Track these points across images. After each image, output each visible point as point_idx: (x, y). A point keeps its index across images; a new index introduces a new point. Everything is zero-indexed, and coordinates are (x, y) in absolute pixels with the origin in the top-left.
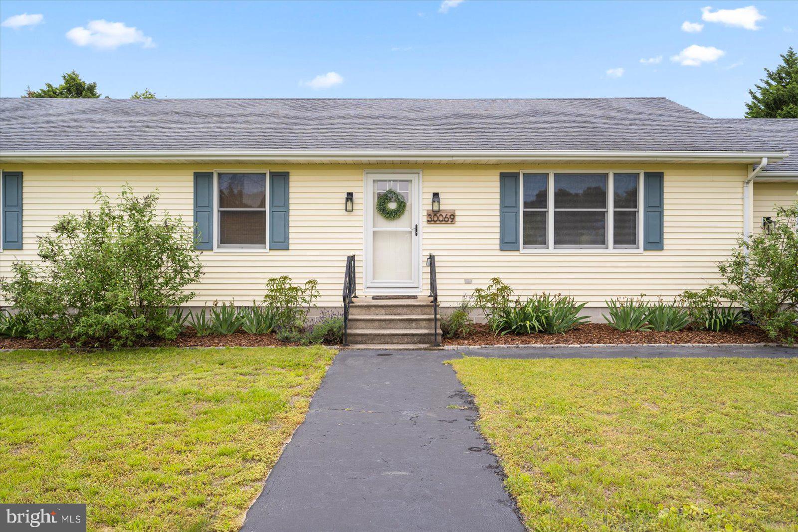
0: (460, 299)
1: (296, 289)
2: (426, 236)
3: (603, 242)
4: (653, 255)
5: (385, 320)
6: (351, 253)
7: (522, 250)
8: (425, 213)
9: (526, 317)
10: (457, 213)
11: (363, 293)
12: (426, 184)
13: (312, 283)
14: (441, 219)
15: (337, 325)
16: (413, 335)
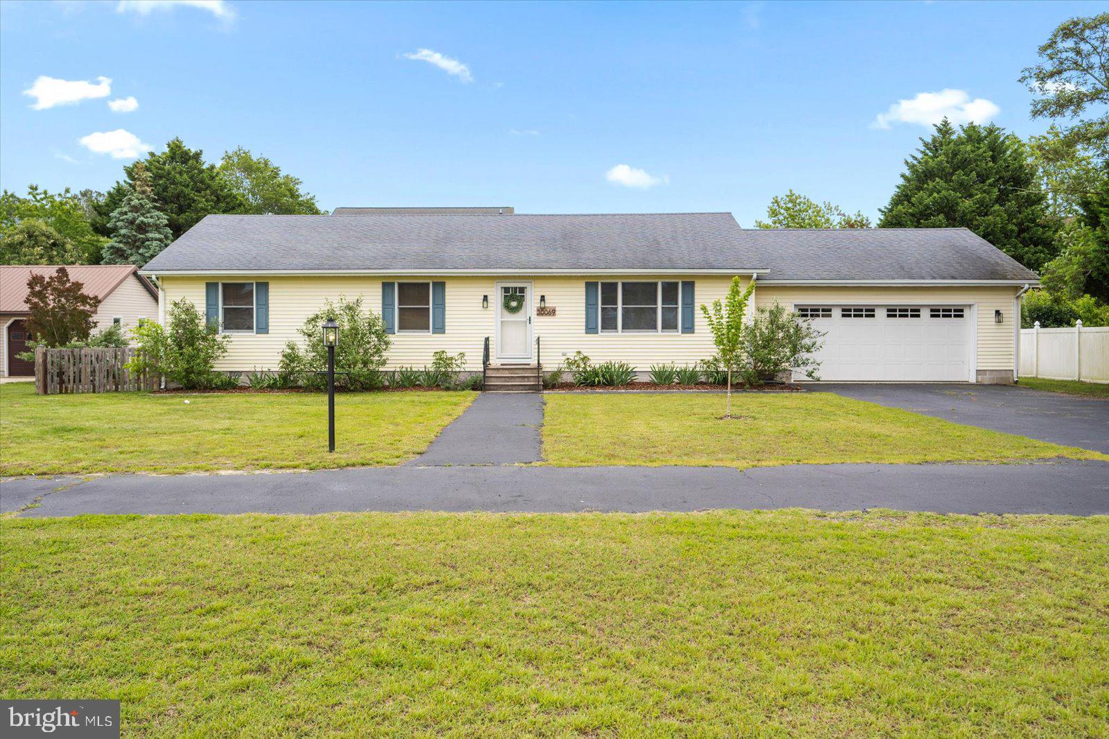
0: (557, 366)
1: (452, 359)
2: (535, 324)
3: (654, 327)
4: (687, 336)
5: (508, 377)
6: (487, 336)
7: (600, 333)
8: (536, 309)
9: (597, 375)
10: (557, 309)
11: (494, 362)
12: (536, 289)
13: (462, 355)
14: (546, 312)
15: (479, 379)
16: (525, 385)
